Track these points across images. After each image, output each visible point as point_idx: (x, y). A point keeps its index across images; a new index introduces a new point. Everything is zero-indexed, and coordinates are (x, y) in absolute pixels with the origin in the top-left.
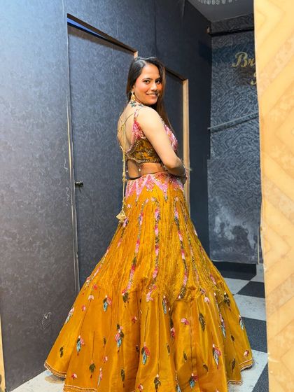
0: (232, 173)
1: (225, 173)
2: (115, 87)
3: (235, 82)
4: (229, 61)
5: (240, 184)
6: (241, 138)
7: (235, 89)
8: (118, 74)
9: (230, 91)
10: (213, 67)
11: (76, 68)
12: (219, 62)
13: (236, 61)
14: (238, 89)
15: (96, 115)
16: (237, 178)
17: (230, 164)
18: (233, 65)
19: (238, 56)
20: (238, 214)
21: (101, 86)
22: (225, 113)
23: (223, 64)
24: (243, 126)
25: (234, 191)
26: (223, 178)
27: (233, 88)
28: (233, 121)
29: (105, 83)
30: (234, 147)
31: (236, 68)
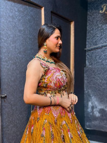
0: (99, 77)
1: (95, 76)
2: (29, 31)
3: (101, 22)
4: (98, 9)
5: (104, 83)
6: (104, 56)
7: (101, 26)
8: (31, 22)
9: (99, 27)
10: (88, 13)
11: (3, 20)
12: (92, 9)
13: (102, 9)
14: (104, 26)
15: (17, 50)
16: (102, 80)
17: (98, 71)
18: (101, 12)
19: (104, 6)
20: (103, 101)
21: (20, 31)
22: (95, 40)
23: (94, 11)
24: (106, 49)
25: (100, 87)
26: (94, 79)
27: (100, 25)
28: (100, 45)
29: (22, 29)
30: (100, 61)
31: (102, 13)
